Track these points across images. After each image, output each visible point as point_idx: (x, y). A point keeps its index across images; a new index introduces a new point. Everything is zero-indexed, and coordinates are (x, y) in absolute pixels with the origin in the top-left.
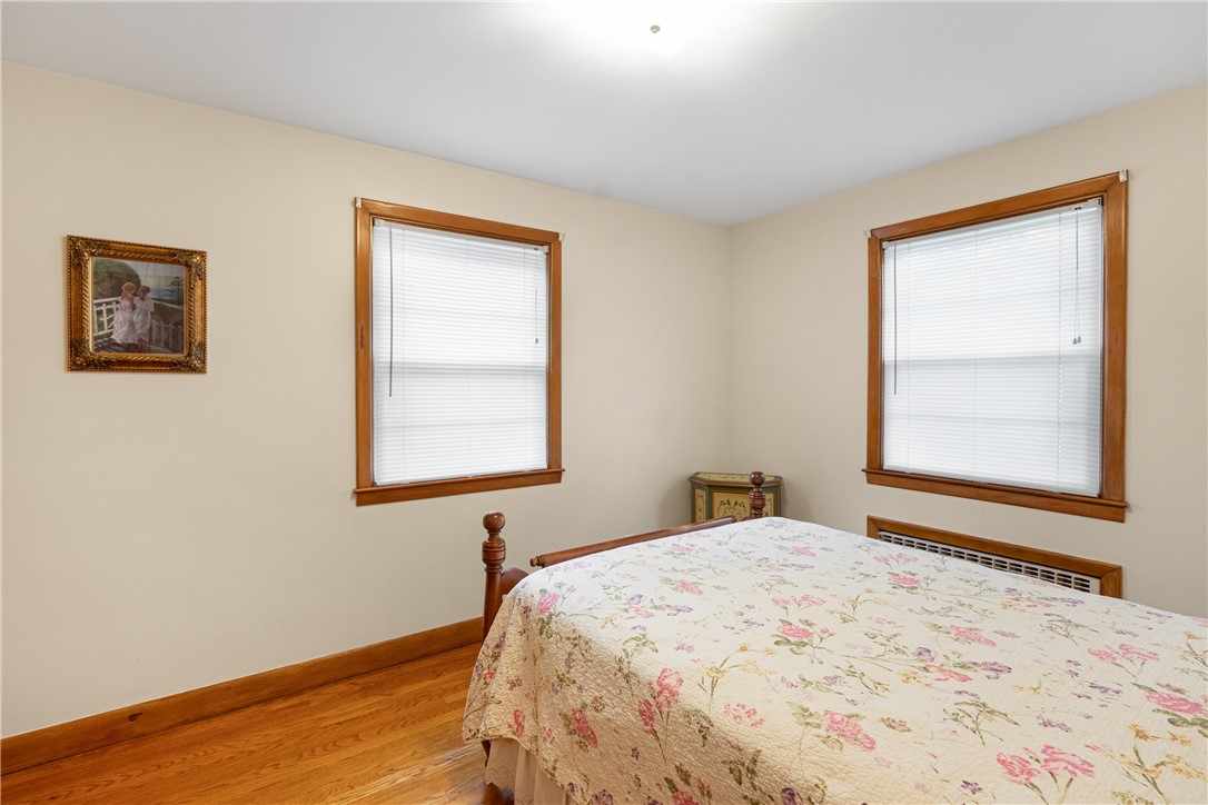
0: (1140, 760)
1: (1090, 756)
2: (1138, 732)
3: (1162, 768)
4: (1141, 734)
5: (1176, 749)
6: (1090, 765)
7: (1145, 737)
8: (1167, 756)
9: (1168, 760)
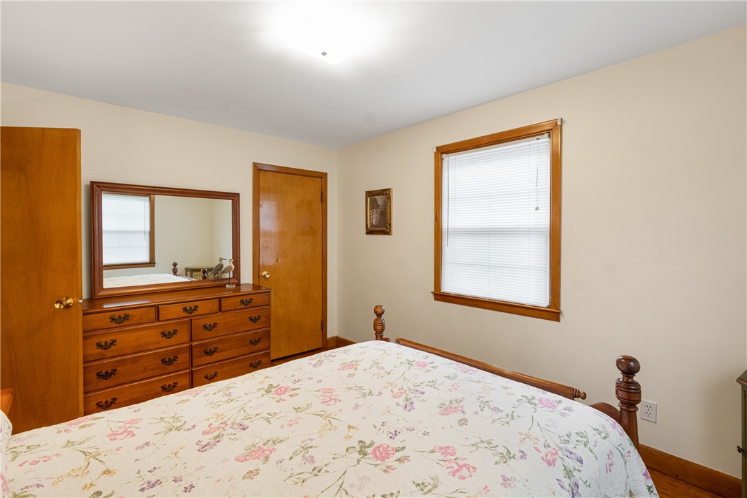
0: (97, 459)
1: (116, 444)
2: (110, 472)
3: (86, 464)
4: (107, 472)
5: (87, 480)
6: (111, 440)
7: (104, 473)
8: (88, 472)
9: (87, 470)
